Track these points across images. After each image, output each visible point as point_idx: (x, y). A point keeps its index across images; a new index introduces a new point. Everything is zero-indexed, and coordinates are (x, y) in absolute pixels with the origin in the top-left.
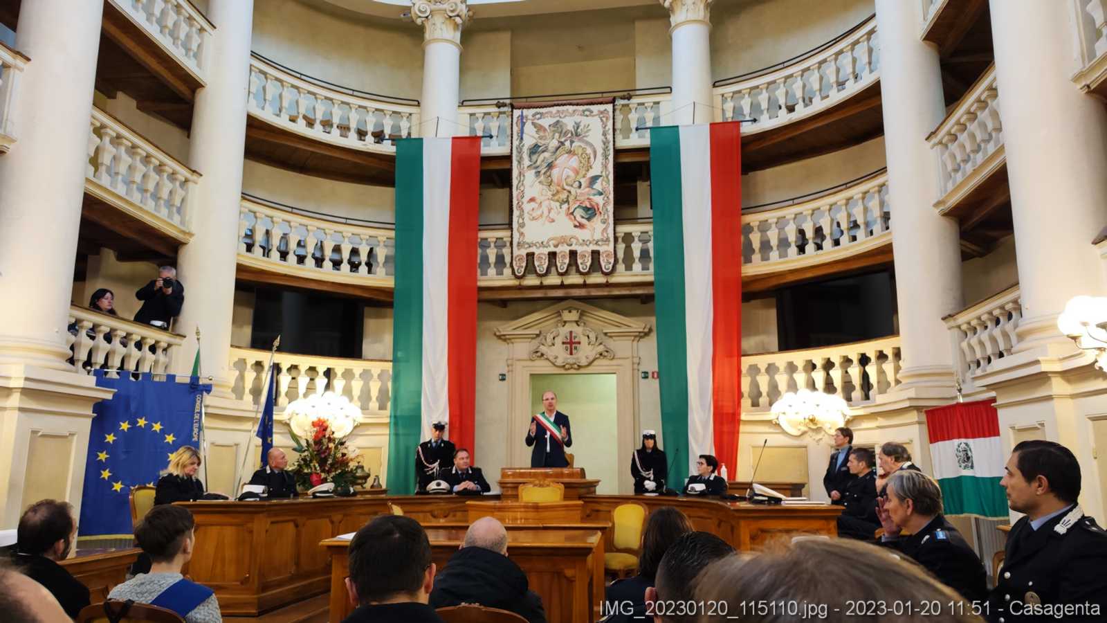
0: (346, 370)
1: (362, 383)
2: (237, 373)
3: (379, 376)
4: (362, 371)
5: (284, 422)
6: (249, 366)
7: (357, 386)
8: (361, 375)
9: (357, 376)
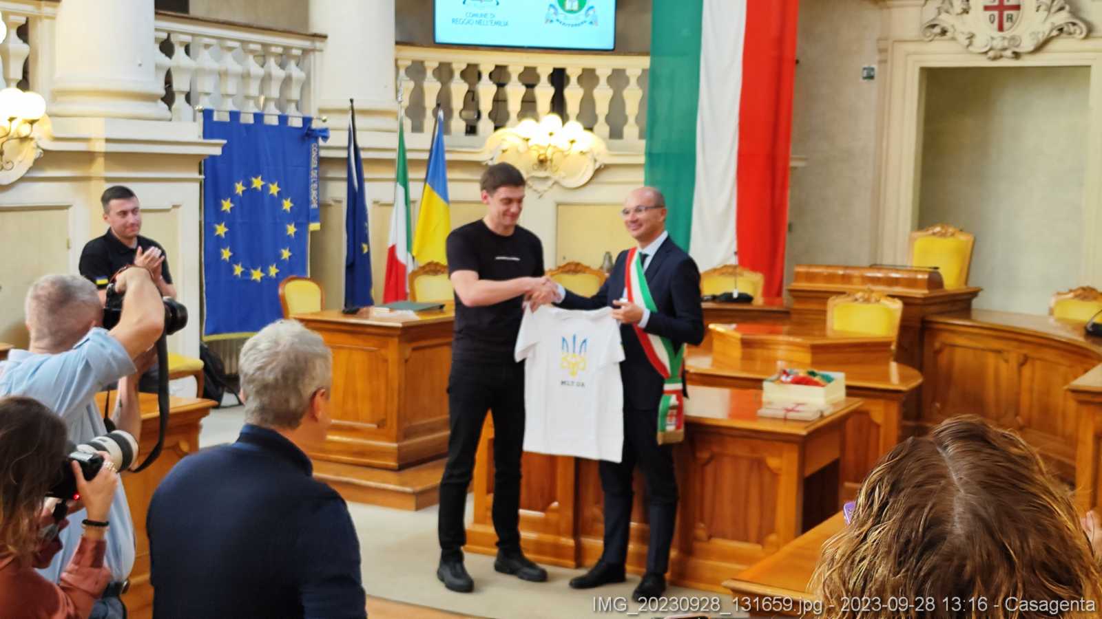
0: (584, 70)
1: (609, 93)
2: (411, 85)
3: (639, 79)
4: (609, 72)
5: (484, 163)
6: (429, 73)
7: (602, 95)
8: (609, 79)
9: (603, 81)
